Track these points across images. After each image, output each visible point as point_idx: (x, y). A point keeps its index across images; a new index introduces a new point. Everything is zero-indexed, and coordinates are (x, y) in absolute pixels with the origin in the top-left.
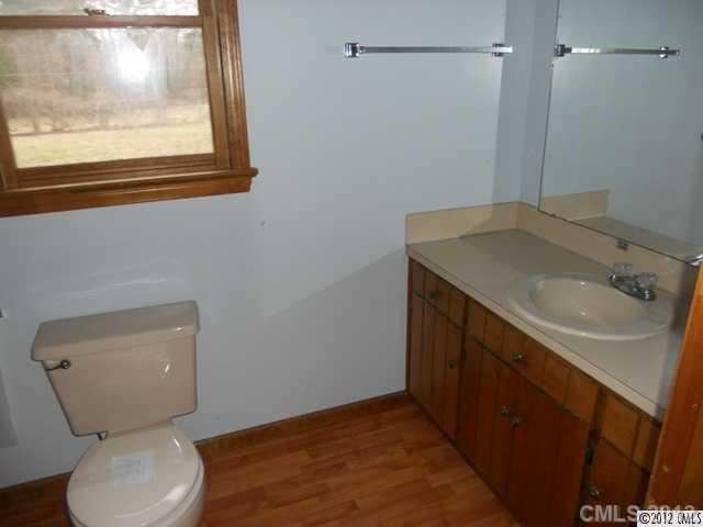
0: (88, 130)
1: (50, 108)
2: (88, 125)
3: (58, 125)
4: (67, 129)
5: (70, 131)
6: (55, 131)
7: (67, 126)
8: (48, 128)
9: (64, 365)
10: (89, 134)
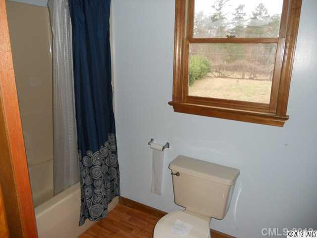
0: (264, 80)
1: (251, 69)
2: (264, 78)
3: (252, 76)
4: (255, 78)
5: (257, 80)
6: (251, 79)
7: (256, 77)
8: (248, 77)
9: (177, 174)
10: (263, 82)
